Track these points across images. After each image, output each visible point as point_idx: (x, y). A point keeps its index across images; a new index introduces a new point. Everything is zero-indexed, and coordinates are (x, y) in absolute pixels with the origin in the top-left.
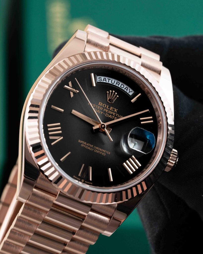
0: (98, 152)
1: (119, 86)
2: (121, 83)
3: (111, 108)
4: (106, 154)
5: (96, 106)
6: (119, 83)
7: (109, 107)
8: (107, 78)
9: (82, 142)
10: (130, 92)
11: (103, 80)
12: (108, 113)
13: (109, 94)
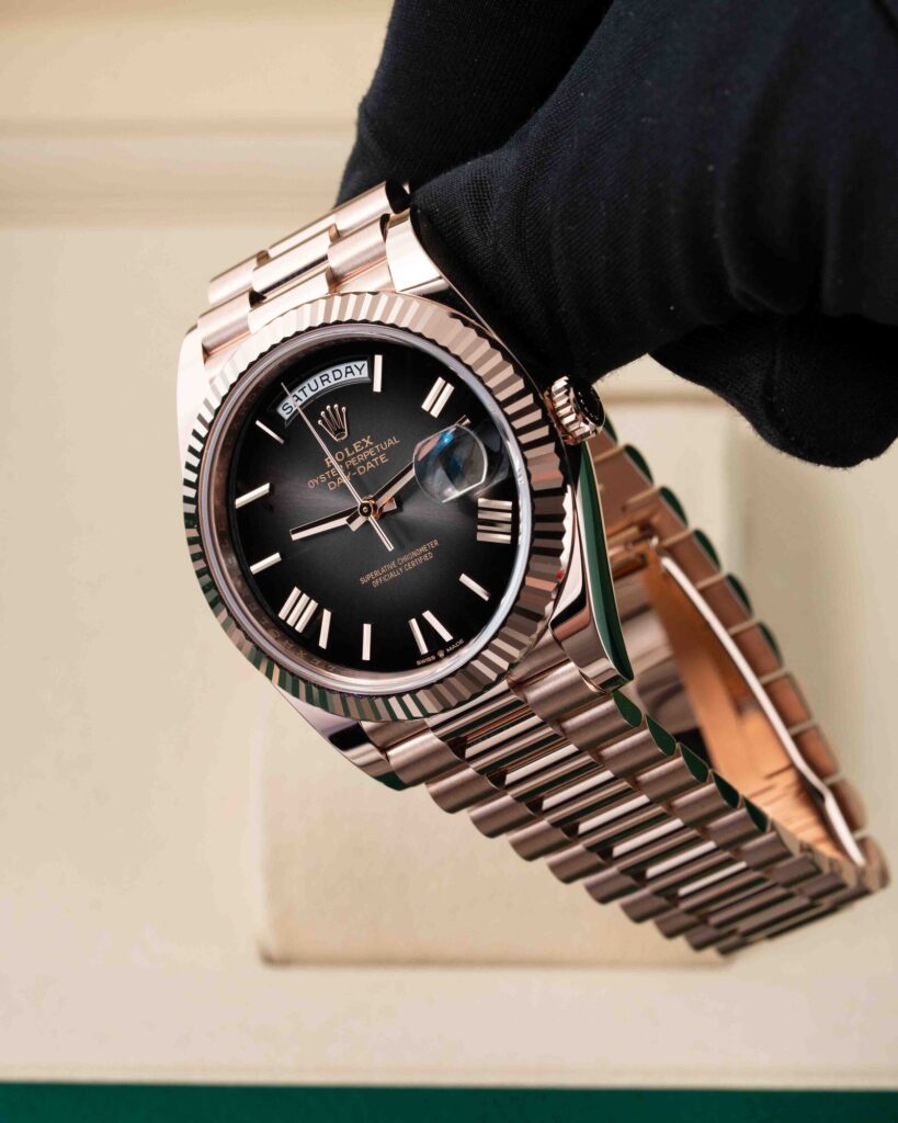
0: (414, 565)
1: (333, 382)
2: (329, 372)
3: (356, 448)
4: (432, 550)
5: (326, 476)
6: (326, 378)
9: (369, 577)
10: (359, 371)
11: (292, 404)
12: (360, 464)
13: (324, 422)
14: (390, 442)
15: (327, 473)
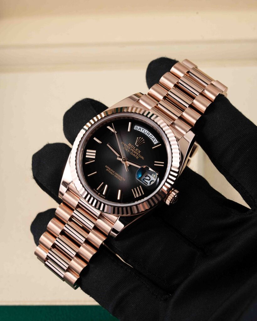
0: (116, 177)
1: (149, 136)
2: (151, 134)
4: (122, 180)
6: (149, 134)
7: (135, 149)
8: (142, 128)
9: (108, 167)
10: (155, 142)
11: (138, 129)
12: (133, 152)
13: (138, 139)
14: (142, 157)
15: (127, 146)
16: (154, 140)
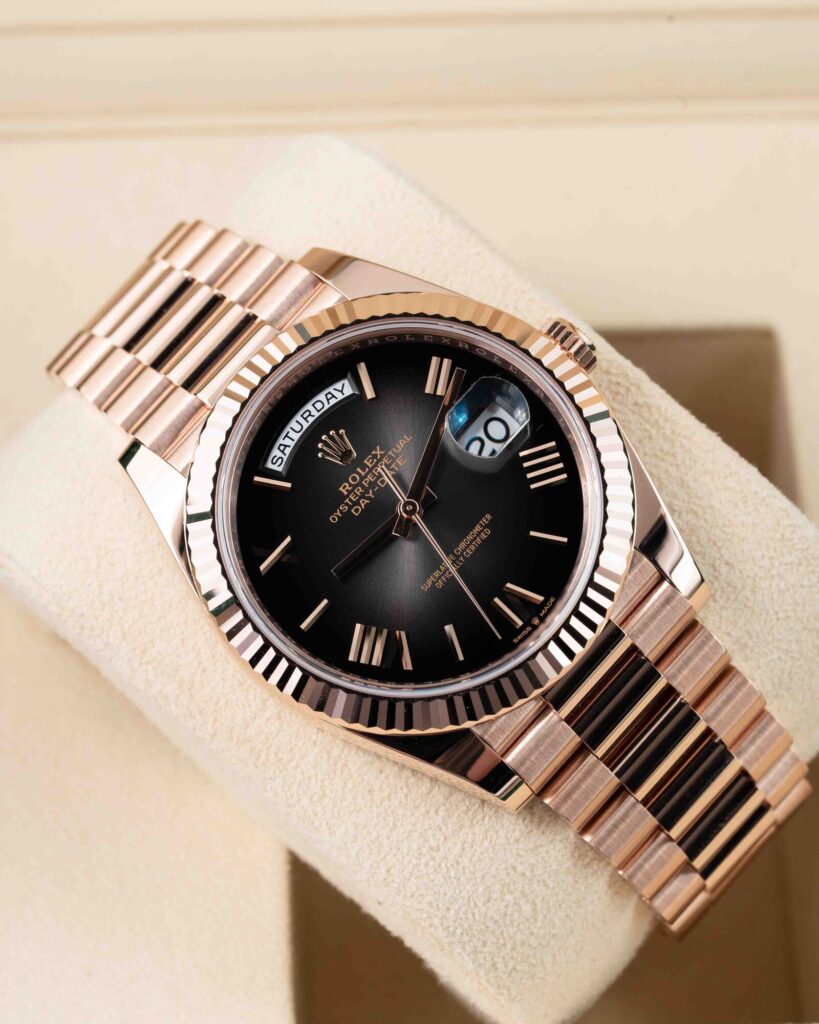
0: (473, 548)
1: (317, 414)
2: (309, 406)
3: (368, 464)
4: (487, 526)
5: (347, 504)
6: (308, 413)
7: (364, 467)
8: (280, 441)
9: (429, 582)
10: (342, 391)
11: (280, 454)
13: (325, 453)
14: (403, 442)
15: (347, 501)
16: (334, 393)
